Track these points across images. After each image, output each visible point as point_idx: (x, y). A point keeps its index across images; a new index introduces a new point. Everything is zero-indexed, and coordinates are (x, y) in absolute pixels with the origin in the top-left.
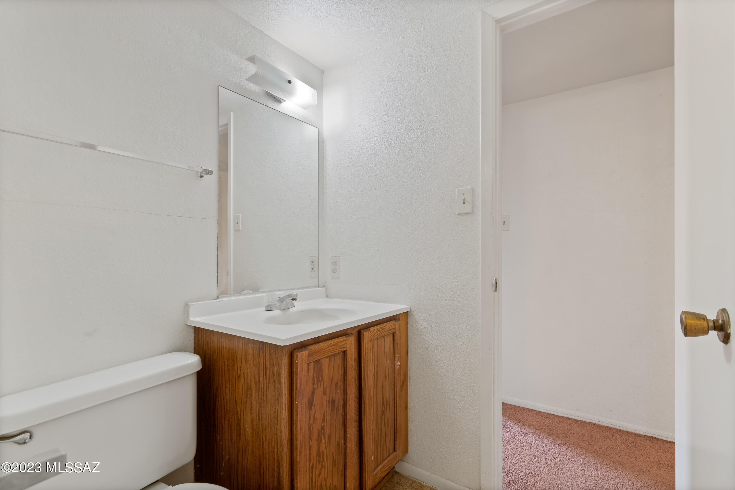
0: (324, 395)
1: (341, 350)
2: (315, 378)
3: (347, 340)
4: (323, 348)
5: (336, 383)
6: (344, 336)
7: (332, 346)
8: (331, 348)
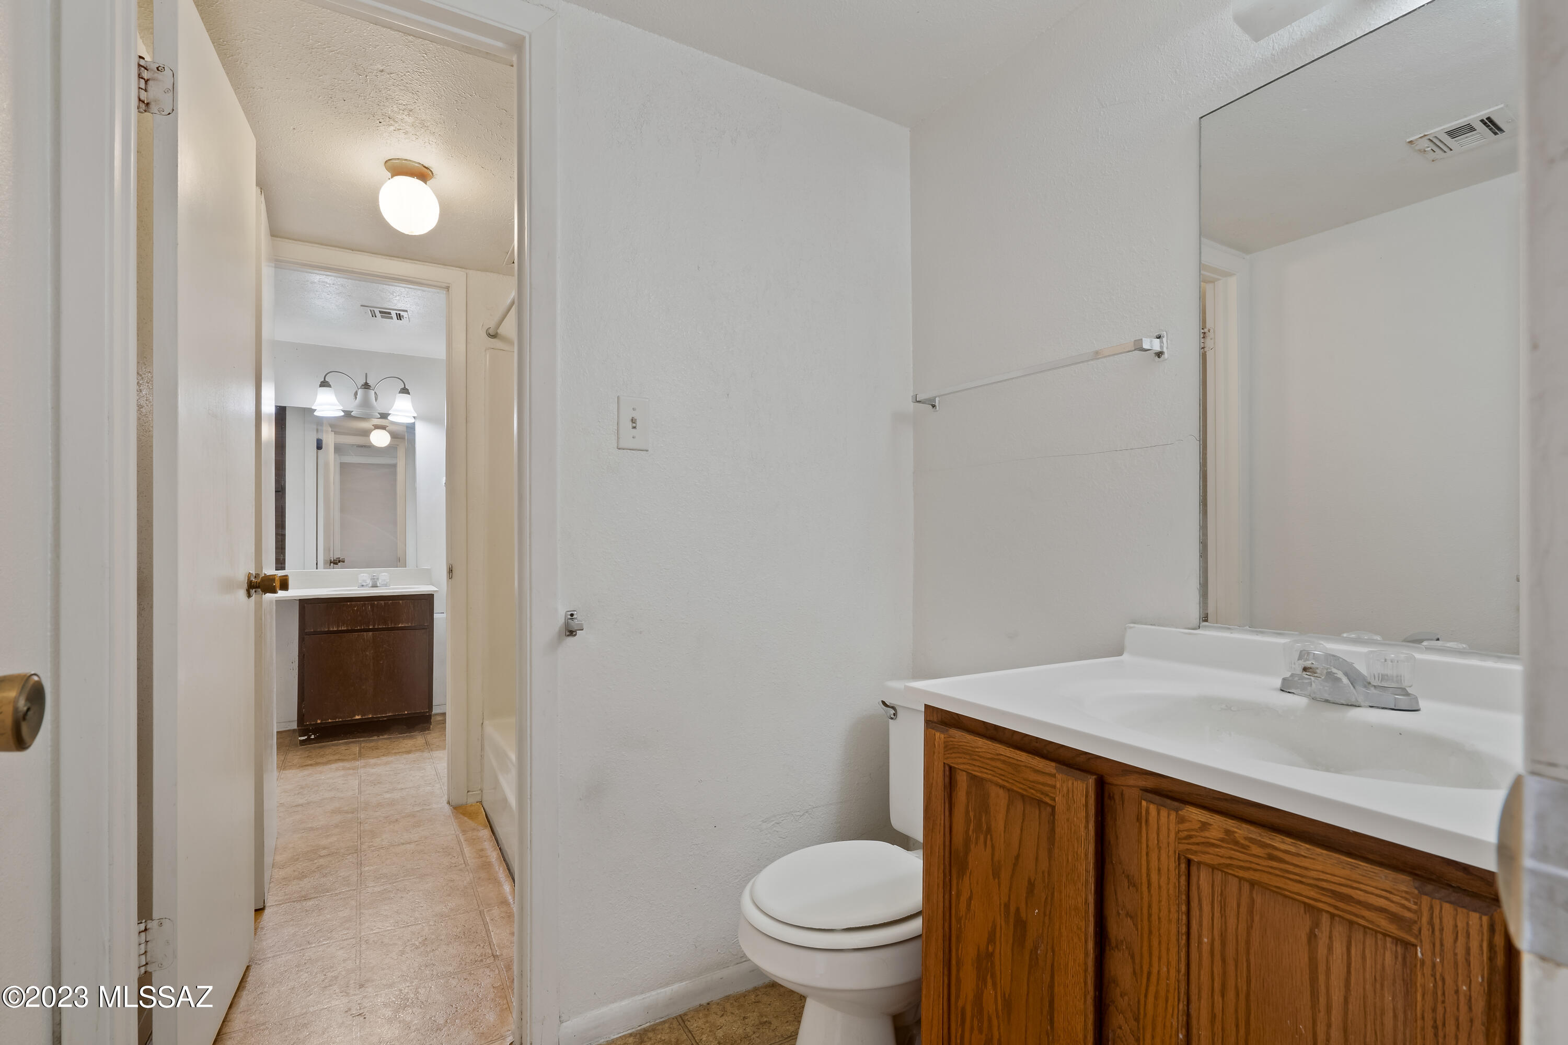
0: (994, 878)
1: (1032, 794)
2: (972, 814)
3: (1054, 776)
4: (979, 752)
5: (1029, 880)
6: (1053, 764)
7: (1004, 762)
8: (999, 764)
